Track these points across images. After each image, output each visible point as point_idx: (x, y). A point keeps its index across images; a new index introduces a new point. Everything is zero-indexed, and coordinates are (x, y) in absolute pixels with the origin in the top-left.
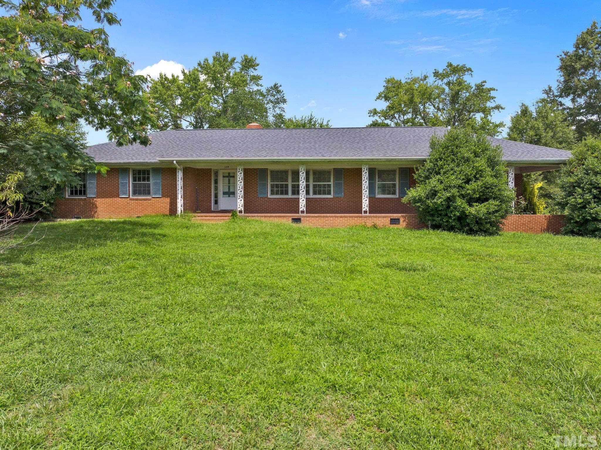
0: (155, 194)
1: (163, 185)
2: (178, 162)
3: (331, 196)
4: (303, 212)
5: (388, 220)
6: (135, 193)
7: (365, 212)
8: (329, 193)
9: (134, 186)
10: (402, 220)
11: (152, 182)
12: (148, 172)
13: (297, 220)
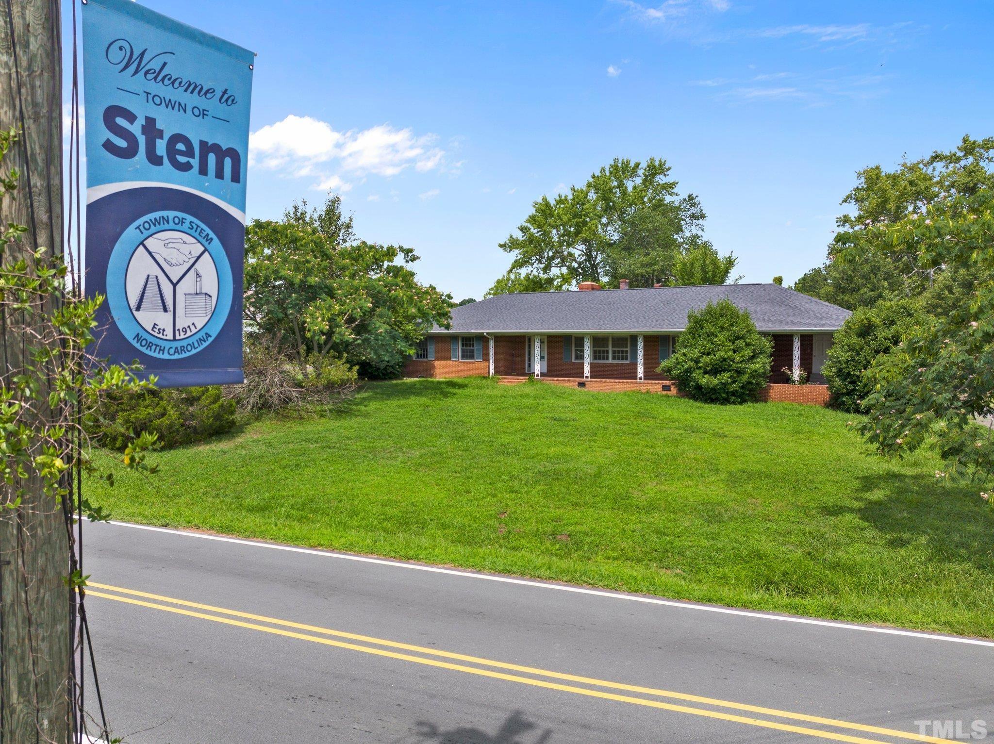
0: (478, 358)
1: (483, 351)
2: (487, 333)
3: (628, 362)
4: (587, 377)
5: (660, 387)
6: (463, 357)
7: (640, 379)
8: (627, 359)
9: (463, 350)
10: (672, 387)
11: (475, 348)
12: (473, 338)
13: (582, 385)
